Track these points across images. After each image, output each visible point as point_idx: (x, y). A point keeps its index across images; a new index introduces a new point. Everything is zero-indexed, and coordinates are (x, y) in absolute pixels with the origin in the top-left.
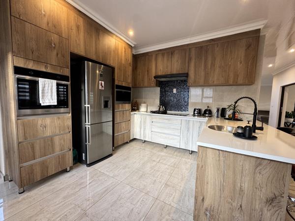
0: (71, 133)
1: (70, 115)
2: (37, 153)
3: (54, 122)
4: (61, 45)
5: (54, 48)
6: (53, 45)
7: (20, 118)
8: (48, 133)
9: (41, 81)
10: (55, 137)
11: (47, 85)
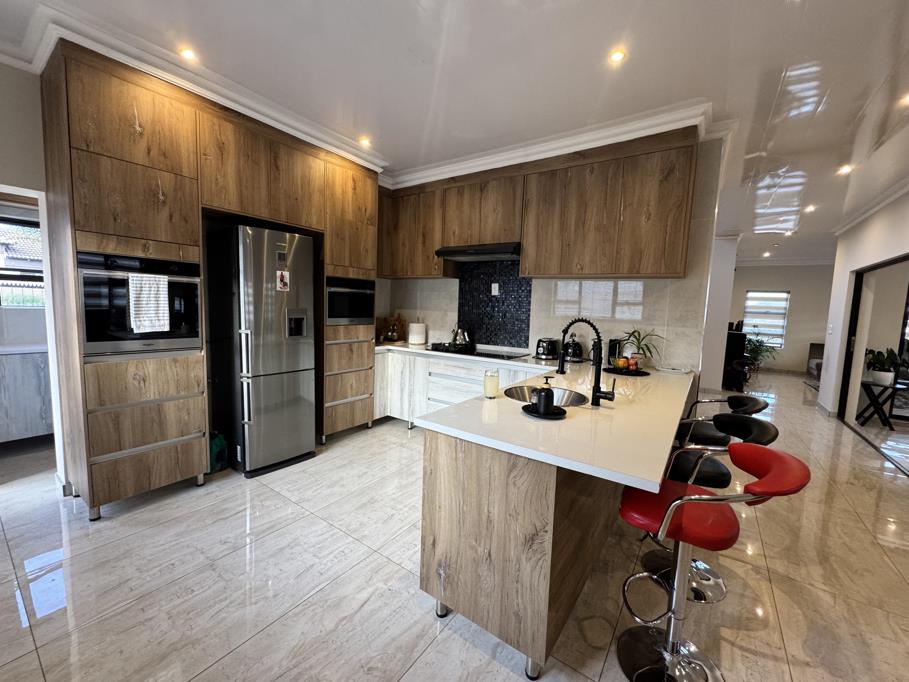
0: (205, 394)
1: (203, 353)
2: (127, 436)
3: (165, 369)
4: (179, 196)
5: (164, 202)
6: (161, 198)
7: (90, 359)
8: (151, 393)
9: (134, 279)
10: (167, 403)
11: (146, 289)
